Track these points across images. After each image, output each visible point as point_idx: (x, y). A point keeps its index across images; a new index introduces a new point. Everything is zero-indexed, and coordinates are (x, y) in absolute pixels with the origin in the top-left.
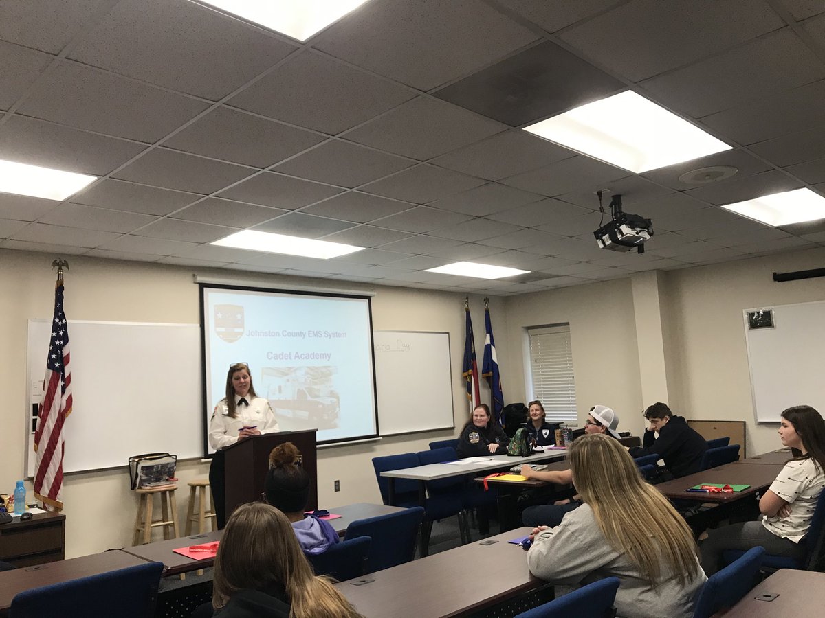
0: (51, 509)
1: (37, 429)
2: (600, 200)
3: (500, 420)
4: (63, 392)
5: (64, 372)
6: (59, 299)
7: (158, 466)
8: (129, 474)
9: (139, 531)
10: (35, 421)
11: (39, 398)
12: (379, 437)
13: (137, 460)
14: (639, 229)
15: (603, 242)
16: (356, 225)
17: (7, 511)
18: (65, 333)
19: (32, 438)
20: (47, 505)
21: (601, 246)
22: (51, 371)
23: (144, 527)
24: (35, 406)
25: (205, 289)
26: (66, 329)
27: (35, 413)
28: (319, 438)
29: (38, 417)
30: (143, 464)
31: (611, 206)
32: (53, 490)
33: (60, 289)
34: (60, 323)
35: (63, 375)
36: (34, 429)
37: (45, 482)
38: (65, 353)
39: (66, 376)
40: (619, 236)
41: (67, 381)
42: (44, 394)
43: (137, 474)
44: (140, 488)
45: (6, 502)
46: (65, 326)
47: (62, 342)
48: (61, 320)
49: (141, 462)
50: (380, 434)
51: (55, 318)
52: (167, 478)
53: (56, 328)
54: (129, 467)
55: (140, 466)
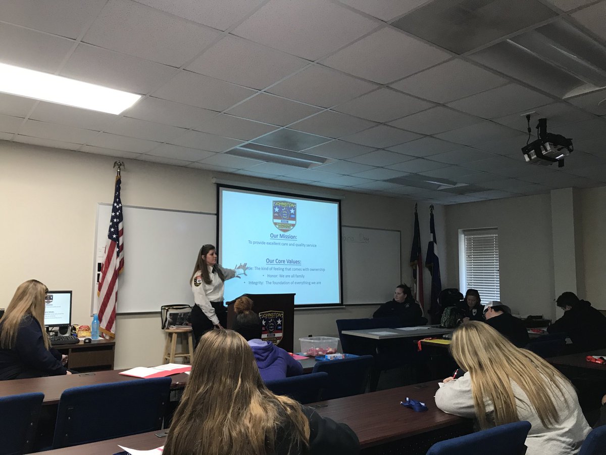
0: (107, 338)
1: (100, 280)
2: (529, 121)
3: (438, 301)
4: (118, 255)
5: (118, 241)
6: (118, 189)
7: (181, 314)
8: (161, 318)
9: (166, 359)
10: (99, 275)
11: (102, 260)
12: (343, 305)
13: (167, 308)
14: (560, 147)
15: (530, 157)
16: (331, 140)
17: (77, 336)
18: (121, 214)
19: (97, 286)
20: (104, 335)
21: (527, 159)
22: (110, 241)
23: (169, 357)
24: (99, 264)
25: (220, 188)
26: (121, 211)
27: (100, 269)
28: (296, 302)
29: (100, 273)
30: (171, 311)
31: (537, 128)
32: (109, 324)
33: (118, 182)
34: (118, 207)
35: (118, 244)
36: (98, 281)
37: (104, 318)
38: (120, 228)
39: (120, 244)
40: (544, 152)
41: (121, 248)
42: (105, 256)
43: (166, 319)
44: (168, 328)
45: (77, 330)
46: (121, 208)
47: (118, 220)
48: (118, 204)
49: (170, 310)
50: (344, 304)
51: (114, 203)
52: (187, 323)
53: (115, 210)
54: (161, 313)
55: (168, 313)
